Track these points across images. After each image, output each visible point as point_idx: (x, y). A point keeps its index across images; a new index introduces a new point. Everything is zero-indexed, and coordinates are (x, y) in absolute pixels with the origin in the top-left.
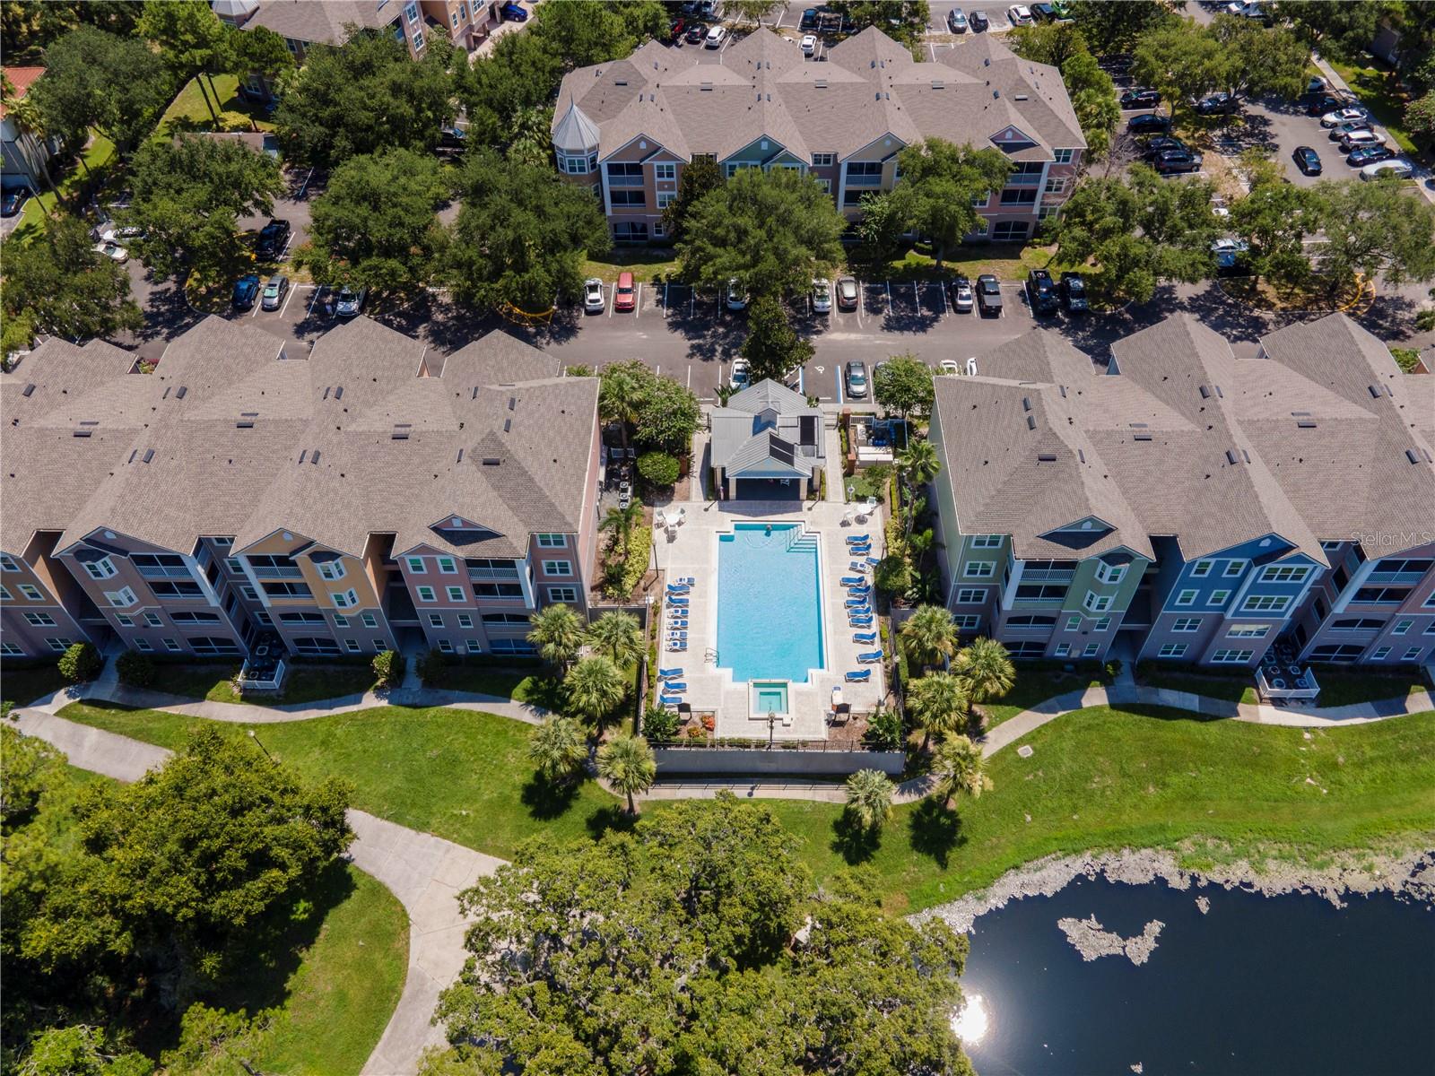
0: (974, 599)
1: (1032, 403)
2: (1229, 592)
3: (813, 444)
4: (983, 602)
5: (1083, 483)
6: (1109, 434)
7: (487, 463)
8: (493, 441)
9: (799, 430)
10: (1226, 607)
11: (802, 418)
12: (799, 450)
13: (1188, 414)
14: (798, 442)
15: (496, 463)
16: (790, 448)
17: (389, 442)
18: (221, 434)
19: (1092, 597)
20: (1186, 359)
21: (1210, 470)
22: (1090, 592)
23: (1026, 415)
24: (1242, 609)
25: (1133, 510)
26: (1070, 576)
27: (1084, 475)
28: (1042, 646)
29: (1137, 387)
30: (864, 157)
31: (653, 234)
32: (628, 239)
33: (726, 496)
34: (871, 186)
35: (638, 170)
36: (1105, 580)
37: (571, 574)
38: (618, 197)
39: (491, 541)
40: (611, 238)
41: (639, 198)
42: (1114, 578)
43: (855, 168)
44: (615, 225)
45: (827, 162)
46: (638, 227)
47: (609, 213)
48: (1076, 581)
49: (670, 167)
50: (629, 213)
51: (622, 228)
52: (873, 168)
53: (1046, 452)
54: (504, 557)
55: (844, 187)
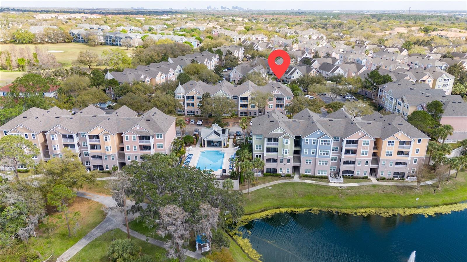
2: (315, 150)
3: (225, 135)
6: (287, 121)
7: (147, 120)
8: (150, 116)
9: (222, 131)
10: (316, 155)
11: (223, 129)
12: (222, 135)
13: (306, 120)
14: (222, 133)
15: (149, 120)
16: (220, 134)
17: (126, 120)
18: (88, 118)
21: (309, 125)
22: (283, 149)
25: (291, 132)
26: (278, 144)
28: (276, 170)
30: (244, 96)
31: (196, 114)
32: (190, 115)
33: (204, 147)
34: (246, 103)
35: (193, 97)
36: (285, 144)
37: (163, 148)
38: (188, 104)
39: (145, 132)
40: (186, 115)
41: (193, 104)
42: (287, 143)
43: (242, 98)
44: (187, 111)
45: (236, 98)
46: (193, 112)
47: (186, 108)
48: (279, 146)
49: (200, 97)
50: (191, 108)
51: (189, 112)
52: (246, 99)
53: (271, 120)
54: (148, 135)
55: (240, 103)
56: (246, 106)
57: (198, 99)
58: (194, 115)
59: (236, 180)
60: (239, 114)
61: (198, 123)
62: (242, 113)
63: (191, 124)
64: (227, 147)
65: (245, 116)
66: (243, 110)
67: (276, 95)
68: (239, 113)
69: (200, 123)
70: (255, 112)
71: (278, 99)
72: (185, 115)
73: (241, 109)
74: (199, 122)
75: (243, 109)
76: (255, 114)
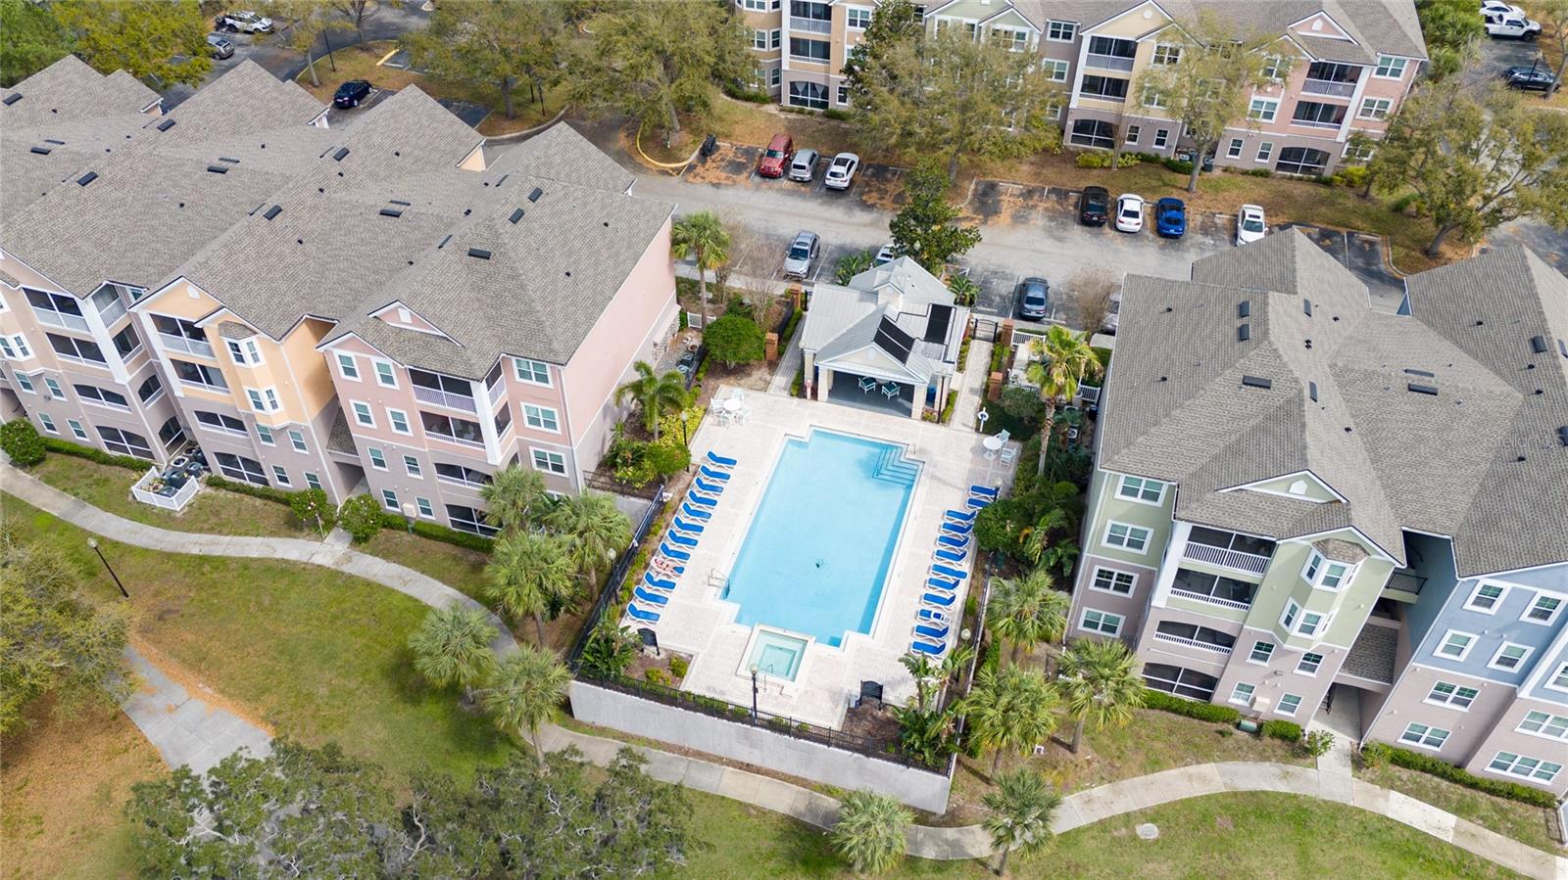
0: (1117, 588)
1: (1253, 309)
2: (1530, 650)
3: (942, 343)
4: (1130, 594)
5: (1304, 425)
6: (1368, 375)
7: (473, 254)
8: (490, 228)
9: (926, 321)
10: (1521, 679)
11: (934, 306)
12: (920, 346)
13: (1505, 371)
14: (923, 335)
15: (485, 256)
16: (909, 342)
17: (375, 217)
18: (187, 175)
19: (1294, 609)
20: (1517, 302)
21: (1525, 451)
22: (1291, 601)
23: (1238, 323)
24: (1550, 685)
25: (1384, 487)
26: (1262, 568)
27: (1309, 417)
28: (1211, 682)
29: (1432, 333)
30: (1115, 29)
31: (834, 103)
32: (804, 102)
33: (815, 395)
34: (1117, 74)
35: (826, 12)
36: (1317, 583)
37: (559, 431)
38: (798, 47)
39: (443, 349)
40: (786, 101)
41: (824, 50)
42: (1332, 582)
43: (1100, 45)
44: (792, 84)
45: (1067, 36)
46: (820, 91)
47: (785, 67)
48: (1273, 578)
49: (865, 14)
50: (810, 69)
51: (800, 89)
52: (1126, 49)
53: (1257, 373)
54: (457, 372)
55: (1083, 70)
56: (1117, 88)
57: (853, 23)
58: (824, 105)
59: (935, 769)
60: (1069, 132)
61: (831, 182)
62: (1083, 126)
63: (794, 180)
64: (941, 419)
65: (1098, 142)
66: (1096, 112)
67: (1312, 42)
68: (1070, 123)
69: (841, 183)
70: (1162, 133)
71: (1319, 71)
72: (776, 98)
73: (1083, 104)
74: (834, 175)
75: (1100, 107)
76: (1160, 142)
